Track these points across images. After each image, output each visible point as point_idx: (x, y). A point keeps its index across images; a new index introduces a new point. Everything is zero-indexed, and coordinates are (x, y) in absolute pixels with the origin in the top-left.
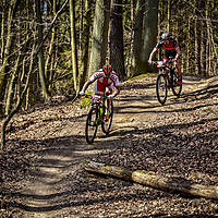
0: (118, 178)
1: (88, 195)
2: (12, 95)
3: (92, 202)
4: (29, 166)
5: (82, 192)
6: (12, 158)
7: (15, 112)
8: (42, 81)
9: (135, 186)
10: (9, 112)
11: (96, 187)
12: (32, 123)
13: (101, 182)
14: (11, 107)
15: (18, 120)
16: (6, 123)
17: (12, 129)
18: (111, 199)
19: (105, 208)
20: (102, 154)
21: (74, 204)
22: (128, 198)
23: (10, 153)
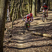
0: (40, 35)
2: (14, 16)
3: (33, 41)
4: (18, 33)
5: (31, 39)
6: (14, 31)
7: (15, 20)
8: (21, 12)
9: (44, 37)
10: (13, 20)
11: (34, 38)
13: (35, 36)
14: (14, 19)
15: (16, 22)
16: (13, 23)
17: (14, 24)
18: (38, 40)
19: (37, 42)
20: (36, 30)
21: (29, 42)
22: (42, 40)
23: (14, 30)
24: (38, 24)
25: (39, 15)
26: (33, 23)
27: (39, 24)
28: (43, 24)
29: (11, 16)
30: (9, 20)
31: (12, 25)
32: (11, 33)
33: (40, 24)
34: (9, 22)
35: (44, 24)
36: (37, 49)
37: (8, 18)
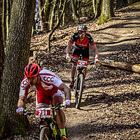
0: (124, 70)
1: (104, 80)
2: (54, 17)
3: (106, 85)
4: (66, 62)
5: (100, 79)
6: (55, 58)
7: (56, 28)
8: (73, 8)
9: (134, 75)
10: (52, 28)
11: (109, 76)
12: (67, 35)
13: (112, 72)
14: (53, 25)
15: (58, 33)
16: (51, 35)
17: (55, 39)
18: (119, 83)
19: (115, 88)
20: (112, 54)
21: (95, 86)
22: (130, 82)
23: (53, 54)
24: (118, 37)
25: (121, 14)
26: (107, 36)
27: (120, 39)
28: (132, 39)
29: (46, 16)
30: (39, 27)
31: (47, 43)
32: (46, 64)
33: (125, 38)
34: (41, 33)
35: (134, 39)
36: (117, 105)
37: (37, 22)
